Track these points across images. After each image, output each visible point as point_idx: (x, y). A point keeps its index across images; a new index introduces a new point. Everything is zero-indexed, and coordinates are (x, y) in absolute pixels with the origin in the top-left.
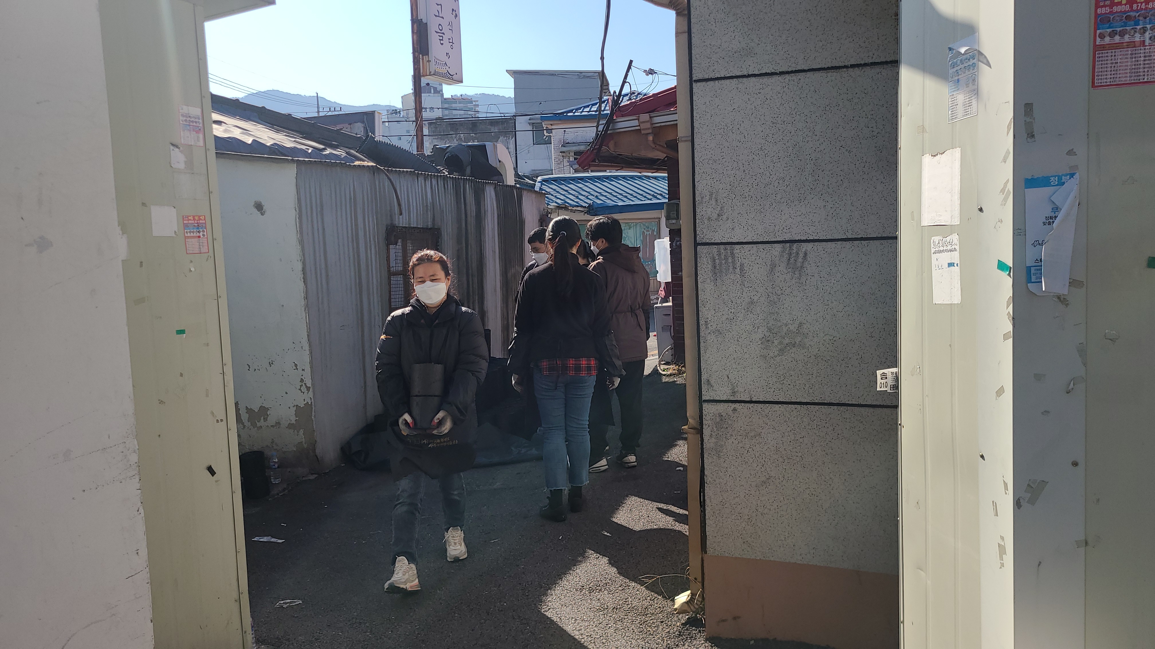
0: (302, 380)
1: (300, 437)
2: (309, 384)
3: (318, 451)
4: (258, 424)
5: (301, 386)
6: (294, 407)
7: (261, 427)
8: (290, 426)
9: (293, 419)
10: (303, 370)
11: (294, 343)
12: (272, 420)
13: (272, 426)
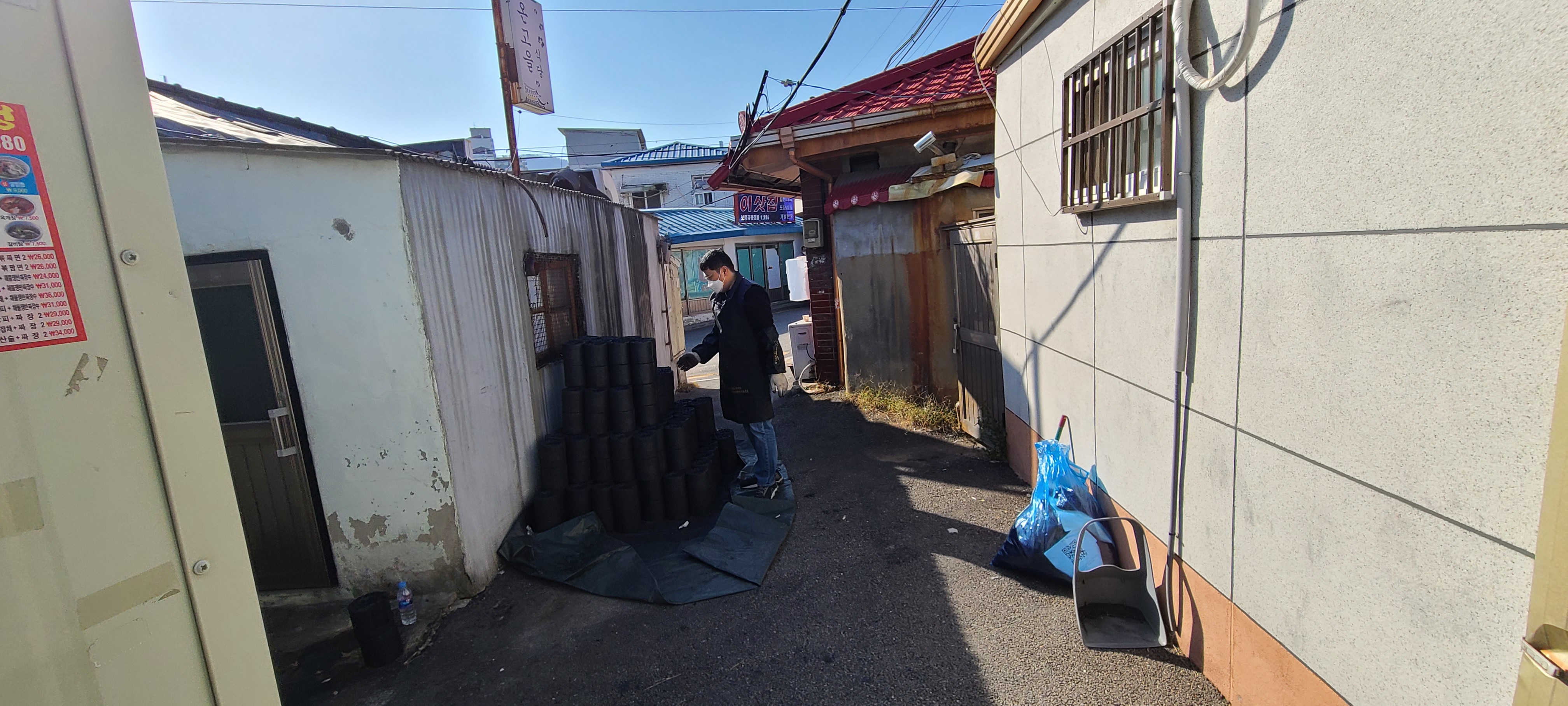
0: (435, 474)
1: (440, 551)
2: (447, 479)
3: (468, 567)
4: (372, 541)
5: (434, 482)
6: (426, 511)
7: (377, 543)
8: (422, 538)
9: (426, 529)
10: (436, 459)
11: (417, 423)
12: (393, 531)
13: (394, 541)
